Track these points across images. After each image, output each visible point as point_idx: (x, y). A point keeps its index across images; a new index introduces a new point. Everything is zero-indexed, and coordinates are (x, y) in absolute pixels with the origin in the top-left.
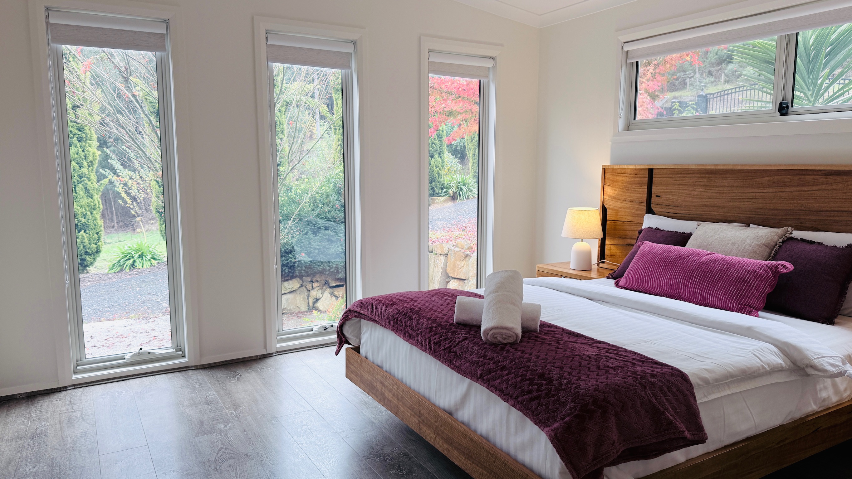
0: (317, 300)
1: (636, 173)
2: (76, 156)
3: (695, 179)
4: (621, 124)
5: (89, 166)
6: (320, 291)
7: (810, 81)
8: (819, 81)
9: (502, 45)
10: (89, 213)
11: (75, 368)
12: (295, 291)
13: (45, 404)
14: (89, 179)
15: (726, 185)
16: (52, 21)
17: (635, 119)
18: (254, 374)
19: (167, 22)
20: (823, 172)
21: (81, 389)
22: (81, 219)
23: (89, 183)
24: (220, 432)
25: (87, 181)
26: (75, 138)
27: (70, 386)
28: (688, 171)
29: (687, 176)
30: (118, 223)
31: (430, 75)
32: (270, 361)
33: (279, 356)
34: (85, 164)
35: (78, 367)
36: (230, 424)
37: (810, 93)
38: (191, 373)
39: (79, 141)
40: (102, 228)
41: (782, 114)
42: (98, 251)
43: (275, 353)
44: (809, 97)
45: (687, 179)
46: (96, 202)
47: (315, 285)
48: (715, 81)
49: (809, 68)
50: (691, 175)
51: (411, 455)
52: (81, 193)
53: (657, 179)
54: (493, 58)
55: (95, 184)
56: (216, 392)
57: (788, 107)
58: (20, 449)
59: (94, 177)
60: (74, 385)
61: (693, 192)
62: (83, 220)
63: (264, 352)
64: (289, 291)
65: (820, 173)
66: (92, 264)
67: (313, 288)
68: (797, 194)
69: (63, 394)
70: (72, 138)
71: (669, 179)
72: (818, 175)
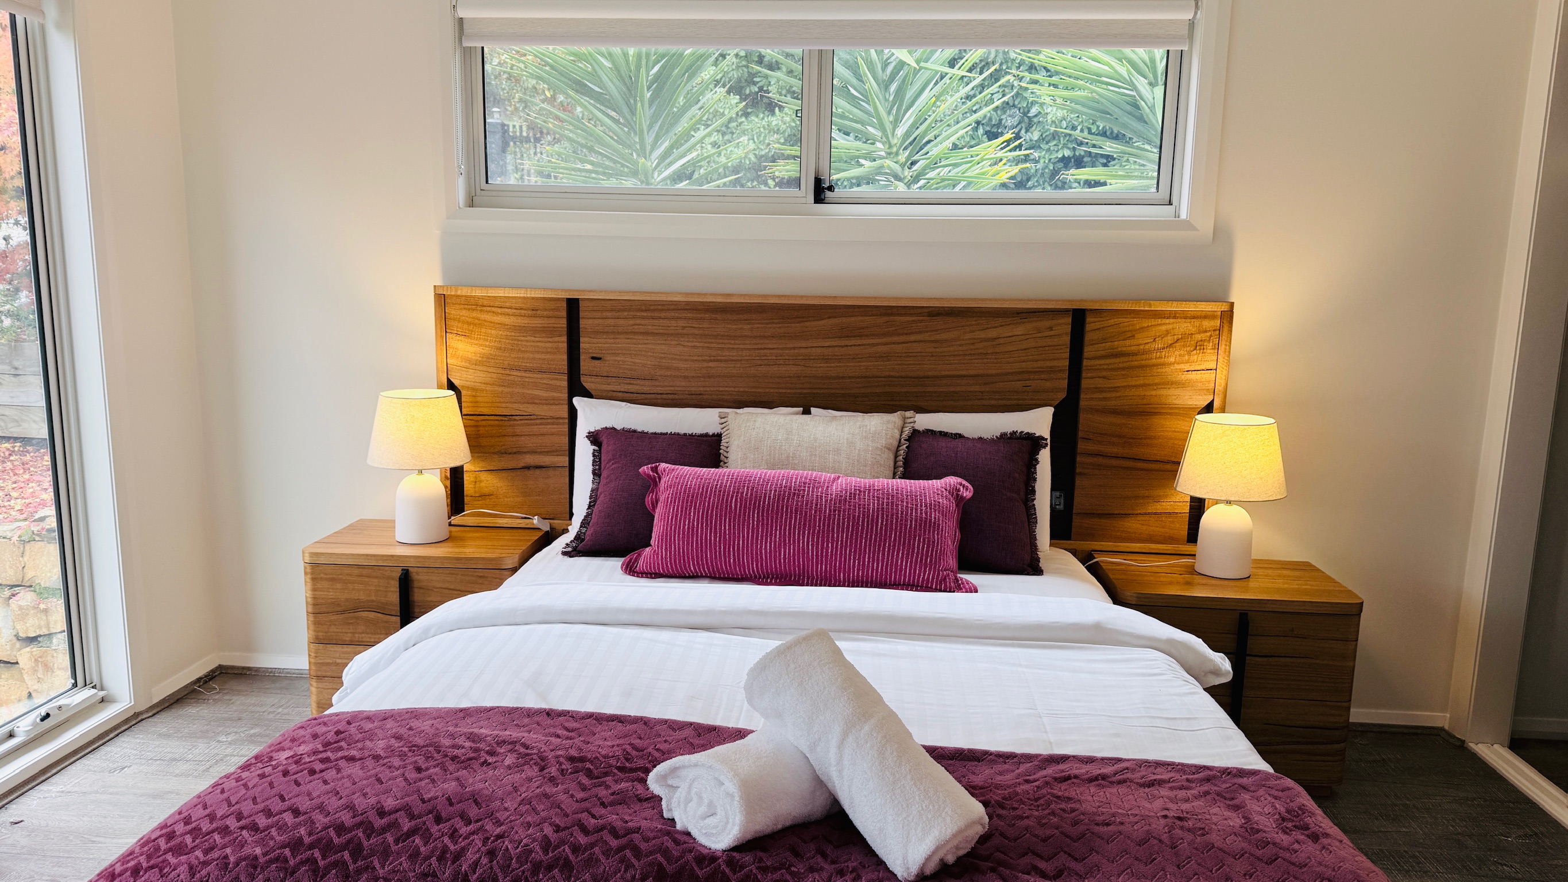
1: (534, 308)
3: (682, 323)
4: (462, 190)
15: (748, 333)
17: (487, 182)
20: (926, 311)
28: (663, 305)
29: (663, 315)
41: (821, 202)
45: (661, 322)
50: (672, 314)
53: (590, 321)
57: (825, 189)
61: (679, 349)
65: (919, 311)
68: (883, 348)
71: (620, 322)
72: (918, 315)
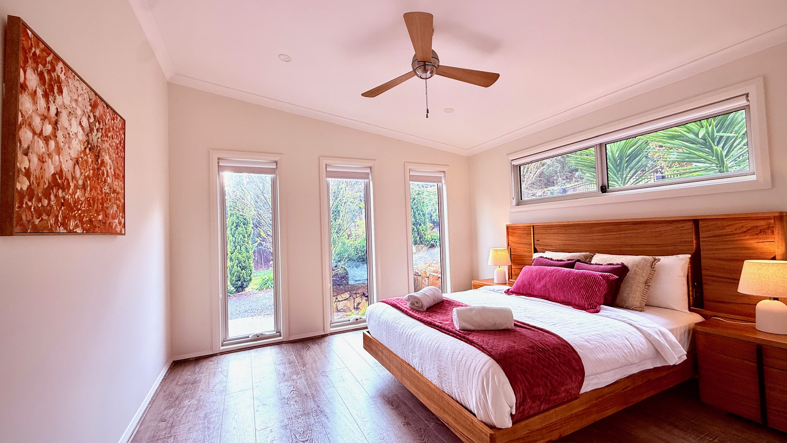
0: (359, 304)
1: (525, 228)
2: (242, 232)
3: (558, 230)
4: (514, 202)
5: (248, 237)
6: (360, 299)
7: (619, 176)
8: (624, 176)
9: (448, 165)
10: (247, 260)
11: (222, 343)
12: (347, 299)
13: (204, 364)
14: (248, 243)
15: (575, 232)
16: (220, 164)
17: (521, 199)
18: (316, 346)
19: (276, 162)
20: (632, 223)
21: (224, 355)
22: (243, 264)
23: (248, 245)
24: (293, 380)
25: (247, 244)
26: (242, 223)
27: (219, 353)
28: (553, 226)
29: (553, 228)
30: (264, 265)
31: (411, 182)
32: (327, 339)
33: (332, 336)
34: (246, 235)
35: (224, 343)
36: (300, 376)
37: (620, 182)
38: (283, 345)
39: (244, 225)
40: (253, 268)
41: (603, 192)
42: (250, 280)
43: (329, 334)
44: (620, 184)
45: (553, 230)
46: (251, 255)
47: (358, 295)
48: (570, 181)
49: (617, 169)
50: (555, 228)
51: (399, 396)
52: (244, 250)
53: (537, 231)
54: (444, 172)
55: (250, 245)
56: (295, 356)
57: (606, 188)
58: (184, 390)
59: (250, 242)
60: (221, 353)
61: (557, 237)
62: (244, 264)
63: (323, 334)
64: (344, 299)
65: (629, 223)
66: (247, 286)
67: (357, 297)
68: (617, 236)
69: (215, 357)
70: (240, 223)
71: (543, 231)
72: (629, 224)
